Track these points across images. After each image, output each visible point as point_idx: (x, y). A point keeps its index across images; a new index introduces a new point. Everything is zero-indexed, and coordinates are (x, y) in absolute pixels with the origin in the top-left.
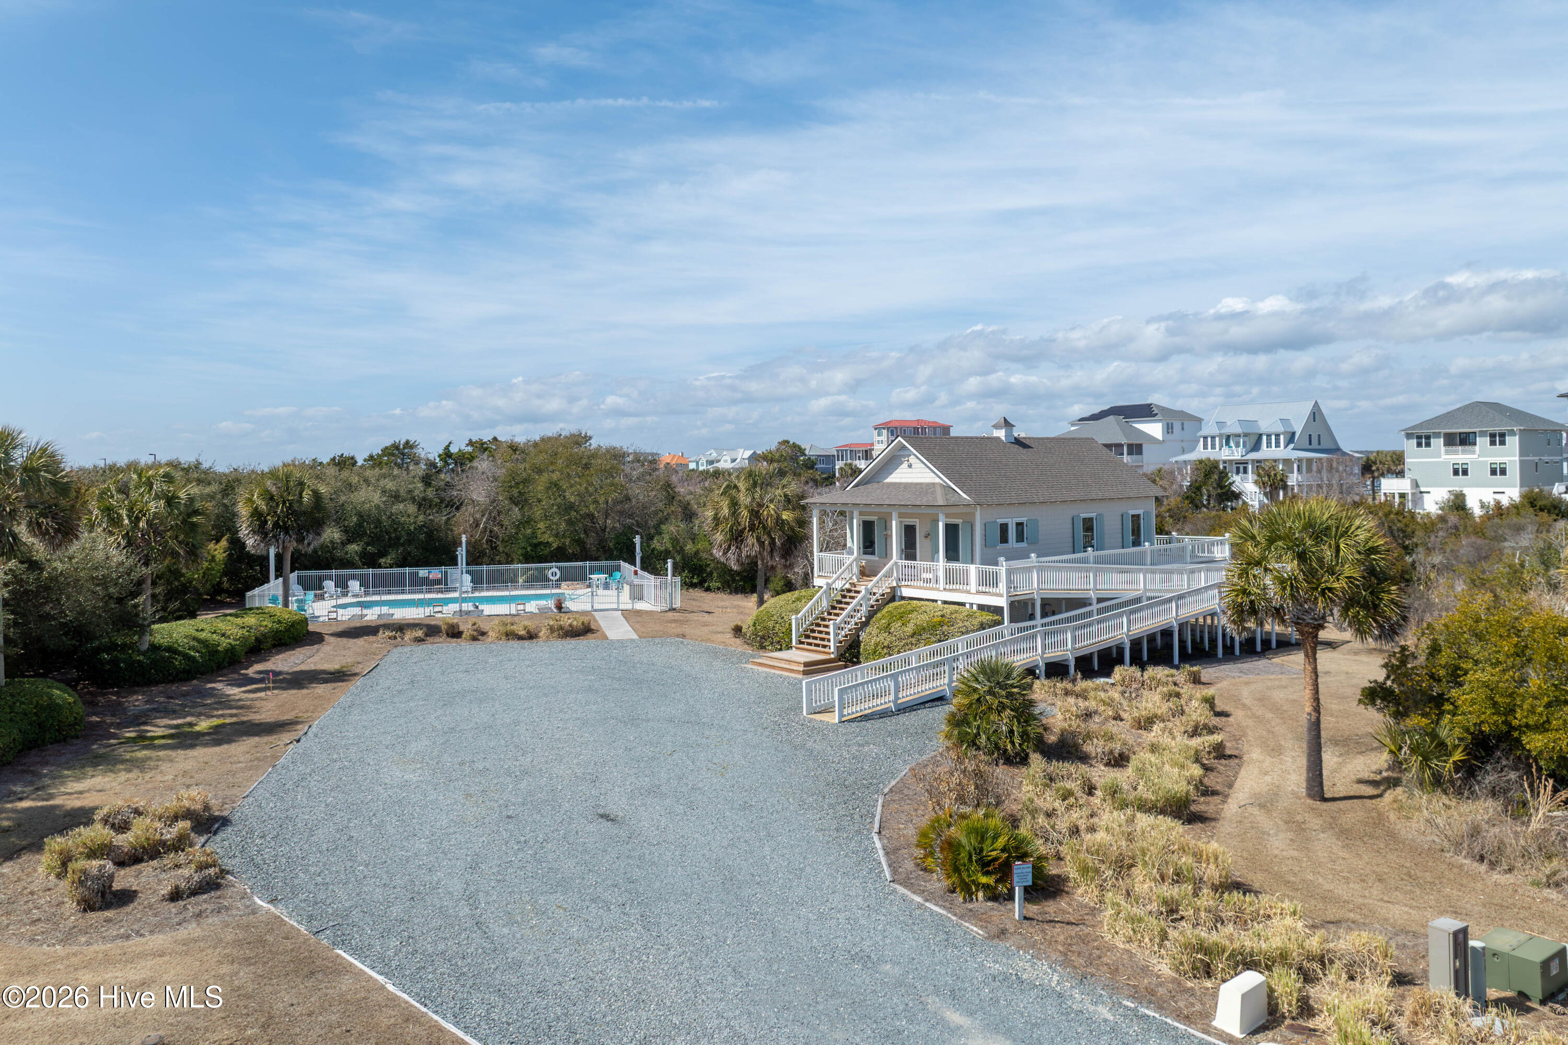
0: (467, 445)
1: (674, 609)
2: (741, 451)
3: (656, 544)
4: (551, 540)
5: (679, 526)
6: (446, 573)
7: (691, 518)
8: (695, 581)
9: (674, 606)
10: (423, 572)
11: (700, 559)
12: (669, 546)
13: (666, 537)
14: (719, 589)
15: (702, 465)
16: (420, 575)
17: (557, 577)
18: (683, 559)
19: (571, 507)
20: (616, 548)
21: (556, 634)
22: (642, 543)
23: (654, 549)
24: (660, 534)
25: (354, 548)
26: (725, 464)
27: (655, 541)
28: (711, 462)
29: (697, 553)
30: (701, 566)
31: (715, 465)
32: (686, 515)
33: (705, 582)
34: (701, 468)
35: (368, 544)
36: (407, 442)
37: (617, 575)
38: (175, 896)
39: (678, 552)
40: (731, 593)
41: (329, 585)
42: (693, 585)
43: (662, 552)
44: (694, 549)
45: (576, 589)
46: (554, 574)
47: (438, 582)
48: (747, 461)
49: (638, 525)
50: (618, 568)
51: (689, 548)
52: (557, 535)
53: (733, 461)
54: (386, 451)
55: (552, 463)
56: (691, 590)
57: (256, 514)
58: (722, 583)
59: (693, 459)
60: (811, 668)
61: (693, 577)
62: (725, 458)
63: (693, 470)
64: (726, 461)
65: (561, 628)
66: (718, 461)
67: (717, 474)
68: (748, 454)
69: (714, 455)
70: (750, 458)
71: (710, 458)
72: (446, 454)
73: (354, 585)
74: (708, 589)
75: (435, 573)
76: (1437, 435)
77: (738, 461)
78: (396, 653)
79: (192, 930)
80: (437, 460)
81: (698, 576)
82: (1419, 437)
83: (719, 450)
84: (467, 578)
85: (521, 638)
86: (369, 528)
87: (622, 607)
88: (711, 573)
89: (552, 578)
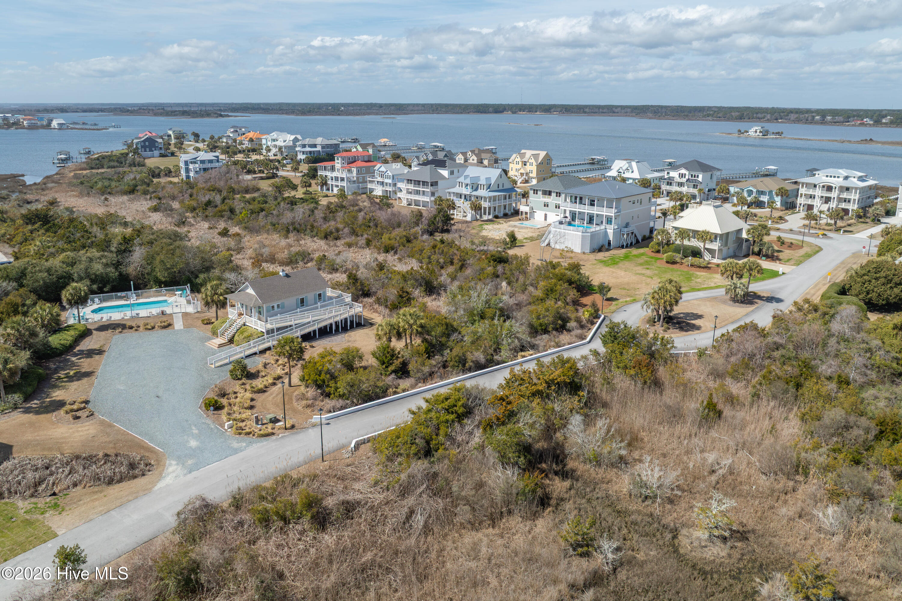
1: (198, 312)
6: (127, 294)
10: (119, 294)
21: (161, 327)
37: (185, 291)
38: (87, 417)
45: (171, 297)
46: (164, 292)
47: (124, 297)
50: (185, 289)
57: (68, 299)
60: (221, 346)
75: (123, 294)
76: (540, 190)
78: (114, 337)
79: (91, 422)
82: (534, 190)
84: (135, 295)
85: (150, 329)
87: (183, 311)
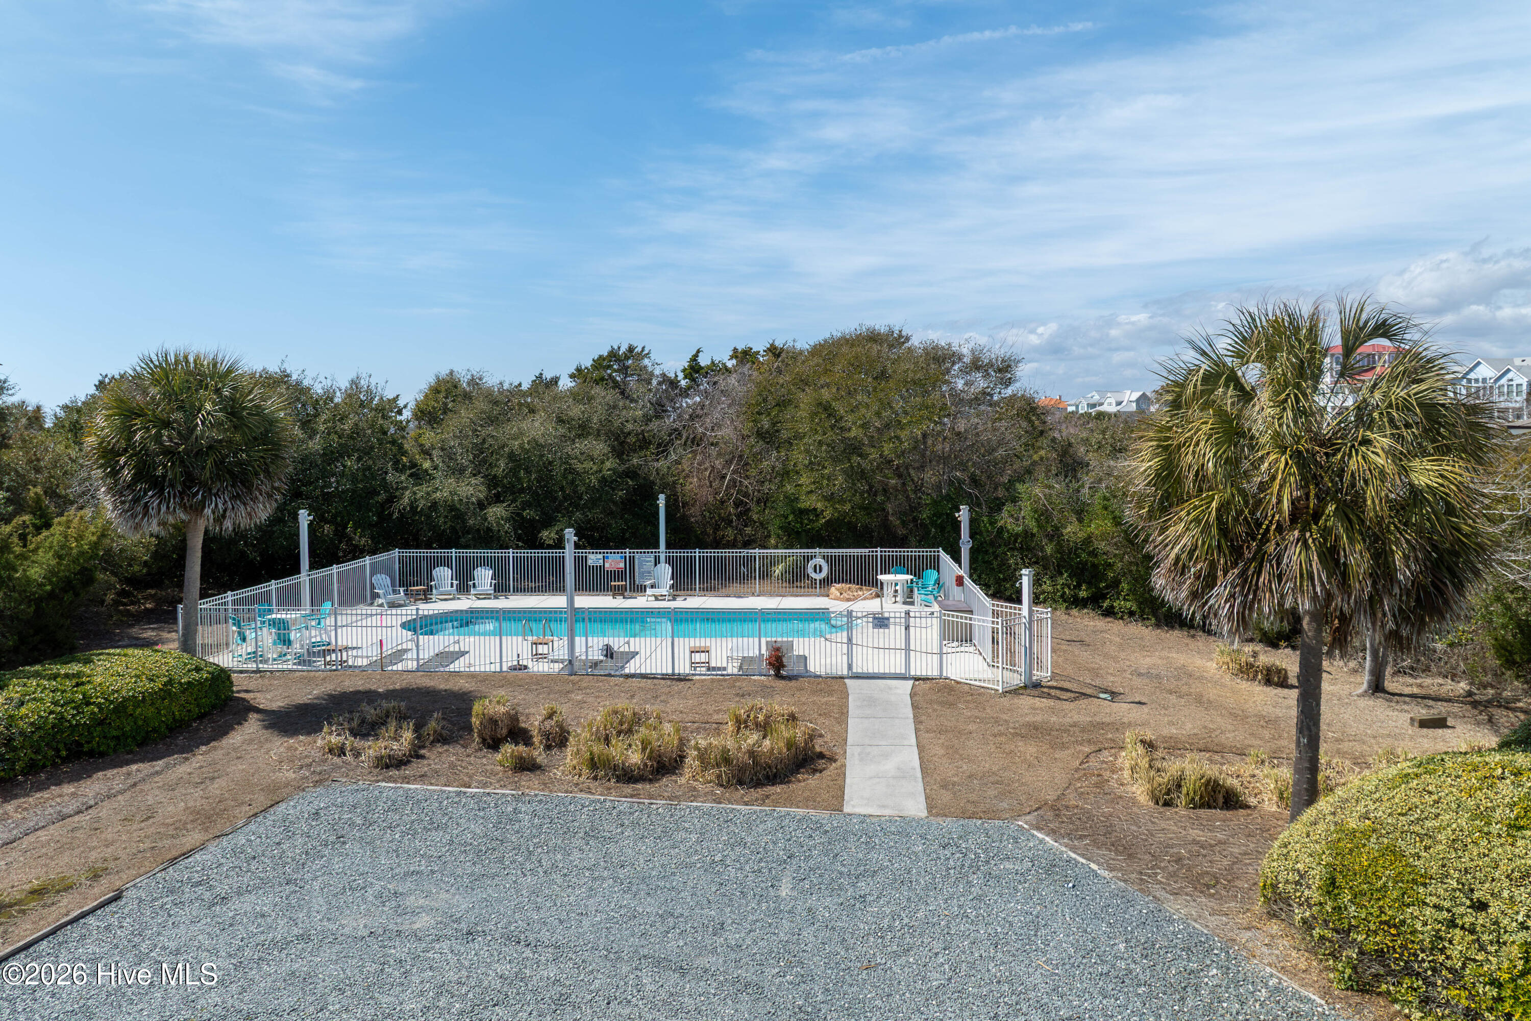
0: (732, 358)
1: (1037, 685)
2: (1128, 392)
3: (1005, 519)
4: (819, 505)
5: (1050, 487)
6: (632, 559)
7: (1074, 470)
8: (1083, 594)
9: (1037, 675)
11: (1094, 553)
12: (1032, 525)
13: (1026, 509)
14: (1131, 614)
15: (1083, 408)
16: (590, 562)
17: (824, 574)
18: (1059, 549)
19: (854, 448)
20: (933, 523)
21: (711, 774)
22: (972, 521)
23: (1001, 530)
24: (1014, 500)
25: (497, 513)
26: (1109, 407)
27: (1005, 514)
28: (1093, 406)
29: (1088, 540)
30: (1094, 566)
31: (1098, 408)
32: (1066, 465)
33: (1104, 597)
34: (1081, 411)
35: (526, 505)
36: (631, 349)
37: (931, 576)
39: (1051, 538)
40: (1158, 625)
41: (444, 575)
42: (1076, 603)
43: (1017, 535)
44: (1082, 535)
45: (854, 599)
46: (818, 569)
47: (619, 575)
48: (1134, 405)
49: (975, 481)
50: (935, 564)
51: (1072, 530)
52: (830, 498)
53: (1119, 403)
54: (600, 363)
55: (826, 371)
56: (1074, 612)
58: (1140, 604)
59: (1072, 402)
61: (1078, 586)
62: (1108, 400)
63: (1073, 412)
64: (1110, 404)
65: (726, 760)
66: (1101, 404)
67: (1101, 416)
68: (1136, 395)
69: (1097, 397)
70: (1138, 401)
71: (1092, 401)
72: (691, 367)
73: (484, 577)
74: (1109, 613)
75: (614, 560)
77: (1124, 404)
80: (681, 376)
81: (1089, 584)
83: (1102, 392)
84: (665, 571)
86: (527, 479)
87: (917, 669)
88: (1116, 583)
89: (813, 575)
